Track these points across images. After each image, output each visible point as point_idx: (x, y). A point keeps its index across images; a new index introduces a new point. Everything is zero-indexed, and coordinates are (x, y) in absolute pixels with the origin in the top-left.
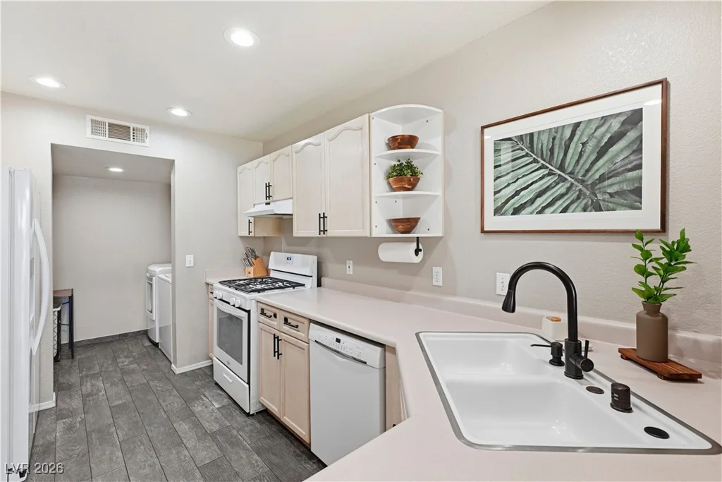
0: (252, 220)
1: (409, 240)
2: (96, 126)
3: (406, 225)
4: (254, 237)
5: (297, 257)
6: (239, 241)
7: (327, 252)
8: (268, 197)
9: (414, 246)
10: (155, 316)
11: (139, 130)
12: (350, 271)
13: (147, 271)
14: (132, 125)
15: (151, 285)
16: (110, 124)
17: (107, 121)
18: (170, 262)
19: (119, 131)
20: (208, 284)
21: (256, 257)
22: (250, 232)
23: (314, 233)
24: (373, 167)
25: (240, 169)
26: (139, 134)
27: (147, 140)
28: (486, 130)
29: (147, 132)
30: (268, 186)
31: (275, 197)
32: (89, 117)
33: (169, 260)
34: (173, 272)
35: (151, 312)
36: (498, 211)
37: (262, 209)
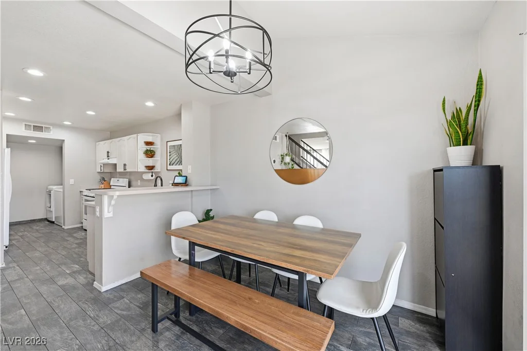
0: (102, 165)
1: (149, 172)
2: (27, 127)
3: (151, 168)
4: (103, 172)
5: (121, 180)
6: (97, 174)
7: (132, 178)
8: (108, 156)
9: (151, 174)
10: (53, 209)
11: (47, 128)
12: (139, 184)
13: (47, 189)
14: (44, 126)
15: (50, 195)
16: (33, 126)
17: (32, 124)
18: (62, 185)
19: (38, 128)
20: (81, 192)
21: (105, 181)
22: (101, 170)
23: (122, 170)
24: (139, 151)
25: (97, 143)
26: (48, 129)
27: (52, 132)
28: (168, 143)
29: (51, 128)
30: (108, 152)
31: (111, 157)
32: (24, 123)
33: (61, 183)
34: (64, 189)
35: (50, 207)
36: (170, 164)
37: (106, 161)
